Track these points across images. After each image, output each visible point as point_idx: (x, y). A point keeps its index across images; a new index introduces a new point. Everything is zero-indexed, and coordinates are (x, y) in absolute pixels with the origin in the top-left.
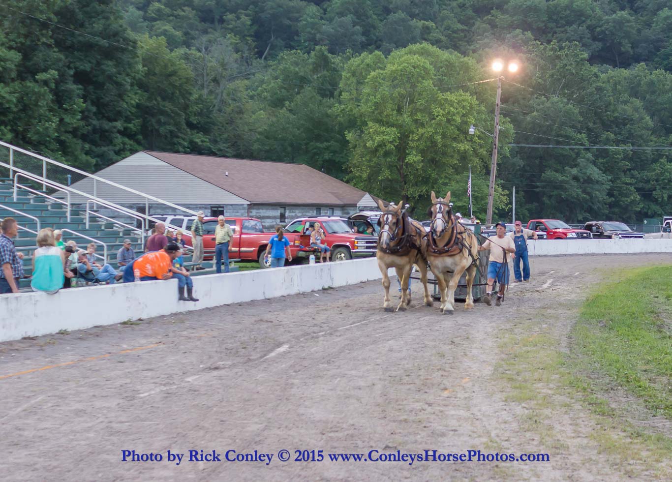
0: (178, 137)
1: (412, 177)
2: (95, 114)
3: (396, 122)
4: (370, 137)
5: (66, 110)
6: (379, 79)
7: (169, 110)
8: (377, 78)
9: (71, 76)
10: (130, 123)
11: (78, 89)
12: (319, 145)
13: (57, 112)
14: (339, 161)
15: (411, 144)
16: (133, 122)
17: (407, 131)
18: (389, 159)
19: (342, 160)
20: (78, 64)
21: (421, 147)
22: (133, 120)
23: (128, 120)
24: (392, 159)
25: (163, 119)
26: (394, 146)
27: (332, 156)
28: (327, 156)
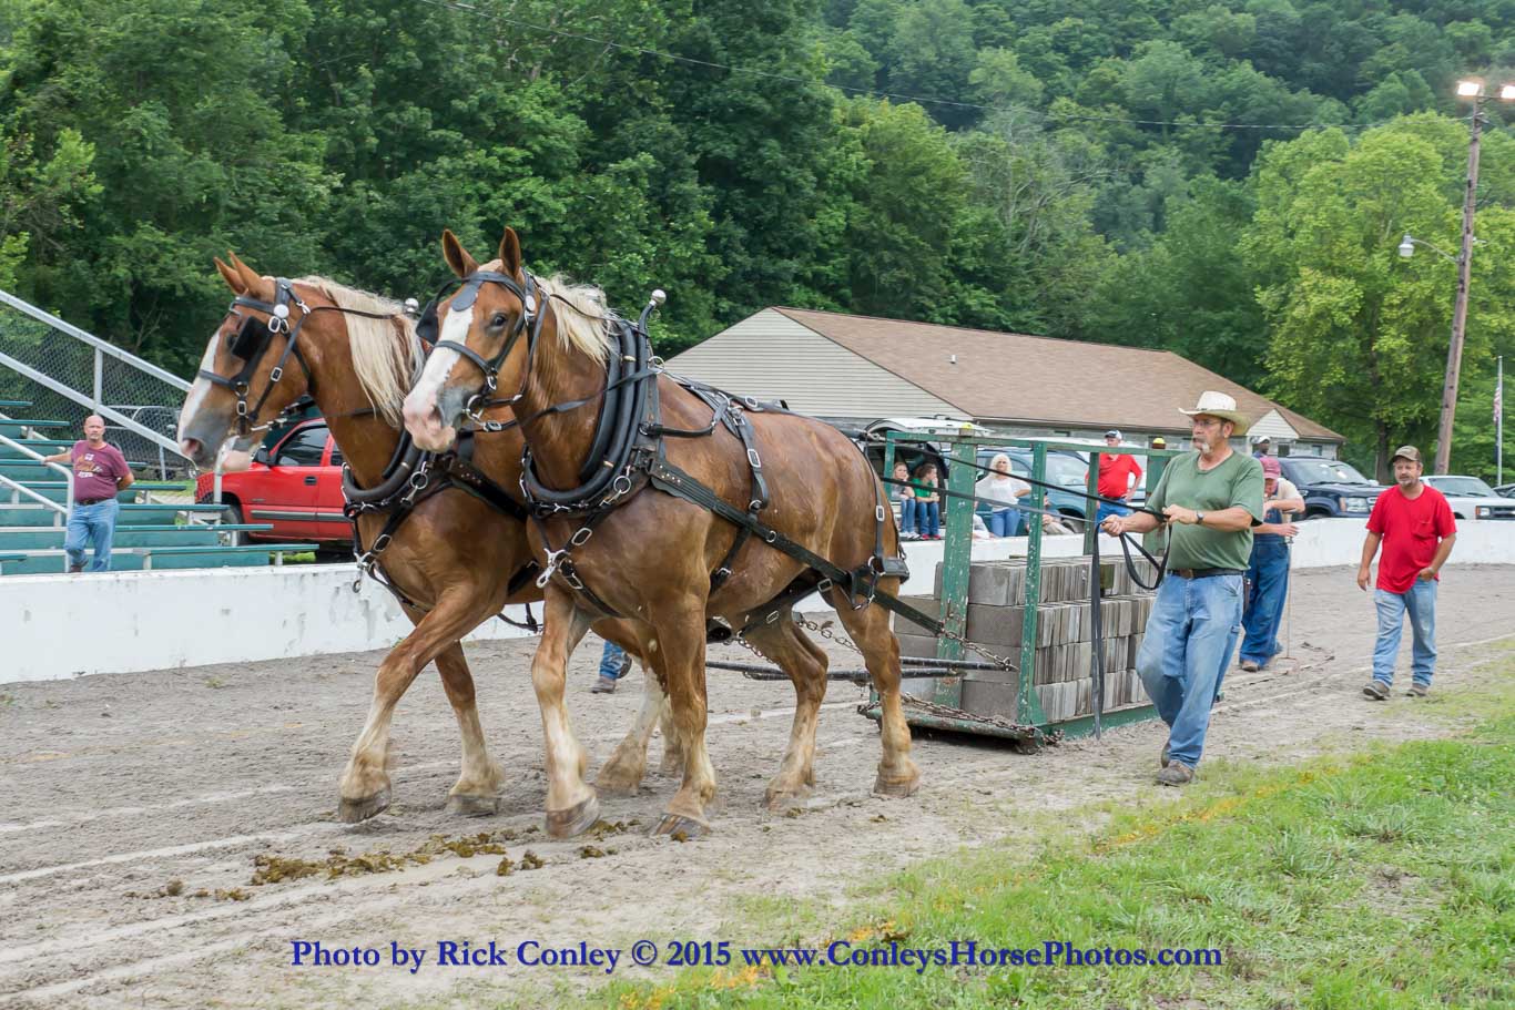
0: (920, 293)
1: (1391, 384)
2: (742, 242)
3: (1359, 270)
4: (1304, 297)
5: (677, 232)
6: (1326, 181)
7: (900, 240)
8: (1321, 178)
9: (694, 167)
10: (827, 265)
11: (705, 192)
12: (1209, 314)
13: (659, 236)
14: (1249, 348)
15: (1387, 313)
16: (832, 261)
17: (1380, 286)
18: (1341, 345)
19: (1254, 347)
20: (710, 145)
21: (1408, 320)
22: (834, 258)
23: (822, 256)
24: (1349, 344)
25: (887, 256)
26: (1351, 318)
27: (1236, 337)
28: (1224, 338)
